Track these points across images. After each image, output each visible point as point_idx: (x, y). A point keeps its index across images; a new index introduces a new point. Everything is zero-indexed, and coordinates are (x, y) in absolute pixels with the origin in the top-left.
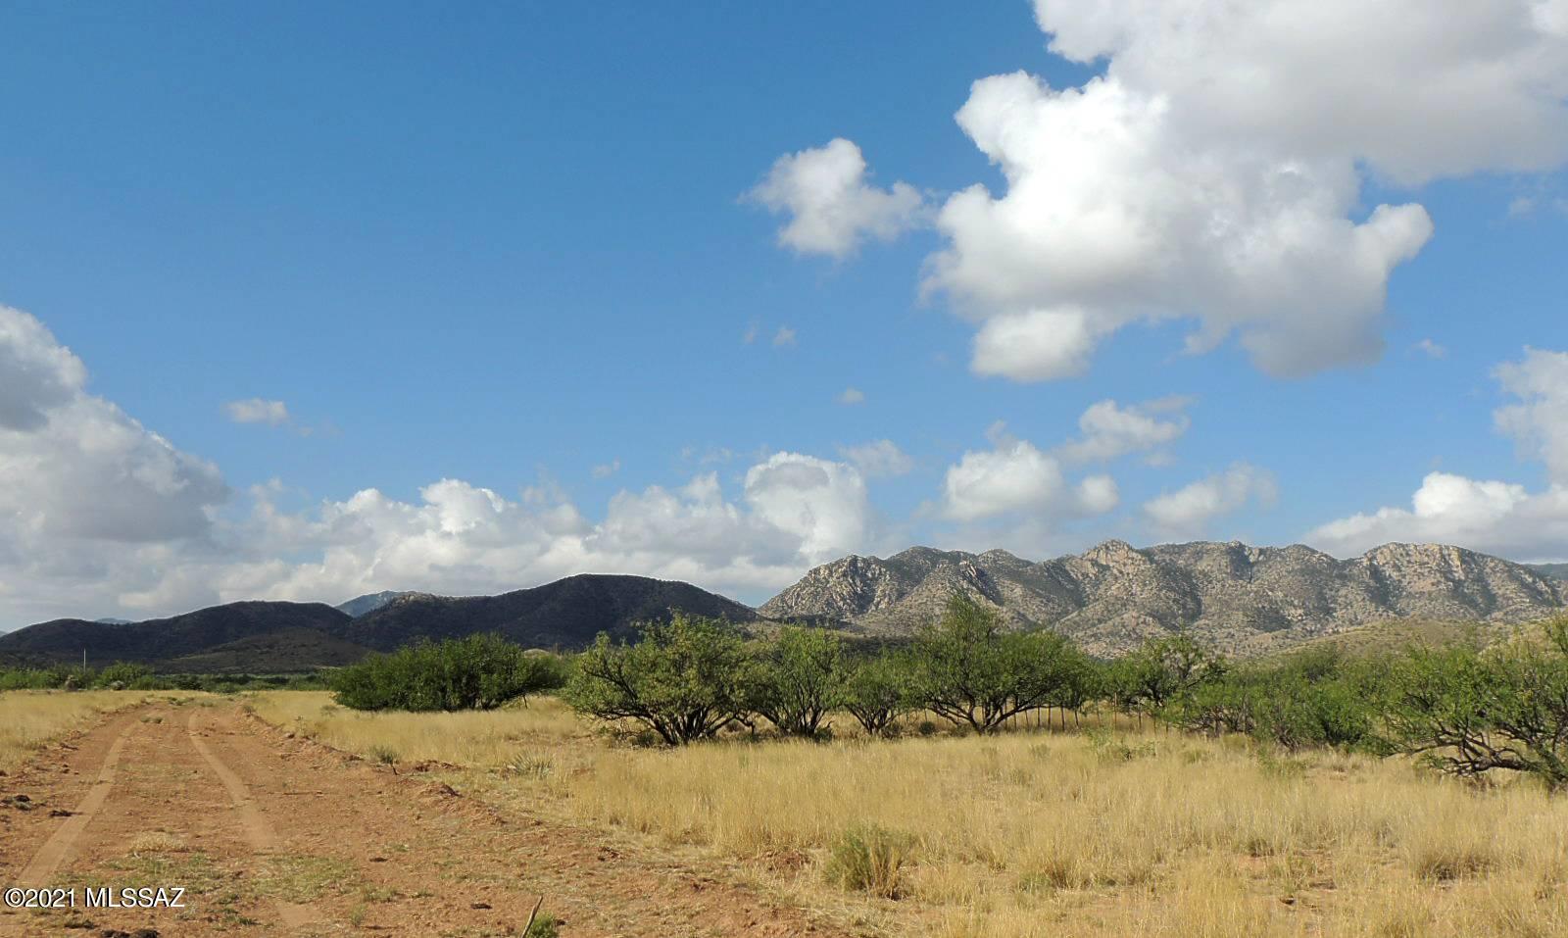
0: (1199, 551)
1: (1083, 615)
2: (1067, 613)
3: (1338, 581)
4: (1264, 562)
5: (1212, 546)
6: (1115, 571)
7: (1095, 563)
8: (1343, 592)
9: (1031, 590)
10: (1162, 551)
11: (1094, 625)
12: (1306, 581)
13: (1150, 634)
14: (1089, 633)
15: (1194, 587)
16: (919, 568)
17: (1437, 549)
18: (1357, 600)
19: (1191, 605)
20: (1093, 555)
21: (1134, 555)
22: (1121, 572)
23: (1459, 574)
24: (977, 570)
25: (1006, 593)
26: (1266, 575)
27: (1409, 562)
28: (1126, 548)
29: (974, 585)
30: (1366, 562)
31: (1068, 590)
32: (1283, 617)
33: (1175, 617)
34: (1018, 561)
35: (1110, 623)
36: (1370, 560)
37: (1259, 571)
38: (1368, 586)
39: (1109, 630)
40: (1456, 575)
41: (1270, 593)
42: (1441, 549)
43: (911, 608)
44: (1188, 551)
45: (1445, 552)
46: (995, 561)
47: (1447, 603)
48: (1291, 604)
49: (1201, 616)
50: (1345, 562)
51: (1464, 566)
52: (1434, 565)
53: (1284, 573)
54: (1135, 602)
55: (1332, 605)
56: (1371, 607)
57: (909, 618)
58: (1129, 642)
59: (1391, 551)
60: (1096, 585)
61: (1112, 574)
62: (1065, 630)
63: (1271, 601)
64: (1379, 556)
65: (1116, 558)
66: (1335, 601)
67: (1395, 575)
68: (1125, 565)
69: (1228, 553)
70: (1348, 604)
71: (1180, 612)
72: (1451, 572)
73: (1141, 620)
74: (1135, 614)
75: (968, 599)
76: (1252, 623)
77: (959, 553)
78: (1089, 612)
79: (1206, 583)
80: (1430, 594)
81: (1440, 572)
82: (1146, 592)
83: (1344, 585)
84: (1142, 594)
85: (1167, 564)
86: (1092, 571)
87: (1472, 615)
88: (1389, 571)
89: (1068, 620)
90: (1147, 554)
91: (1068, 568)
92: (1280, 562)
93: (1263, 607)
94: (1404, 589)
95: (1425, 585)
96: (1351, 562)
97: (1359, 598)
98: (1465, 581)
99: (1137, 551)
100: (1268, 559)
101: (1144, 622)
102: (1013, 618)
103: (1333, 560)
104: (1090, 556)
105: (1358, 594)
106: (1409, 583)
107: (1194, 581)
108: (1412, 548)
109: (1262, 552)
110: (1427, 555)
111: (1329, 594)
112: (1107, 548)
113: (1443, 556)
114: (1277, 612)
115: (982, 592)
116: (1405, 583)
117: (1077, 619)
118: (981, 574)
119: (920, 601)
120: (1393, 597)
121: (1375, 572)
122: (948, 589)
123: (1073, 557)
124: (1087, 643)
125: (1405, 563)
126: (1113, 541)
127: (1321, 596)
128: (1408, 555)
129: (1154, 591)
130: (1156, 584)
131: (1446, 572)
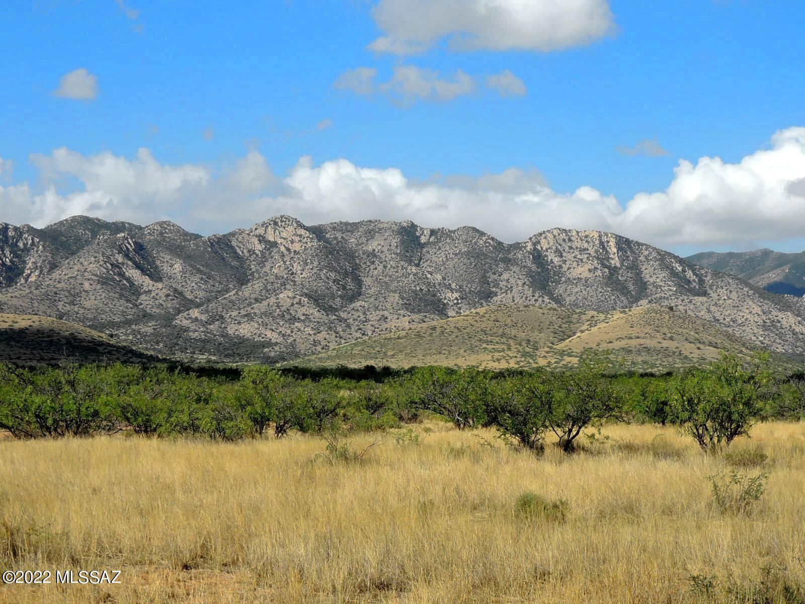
0: (371, 229)
1: (240, 293)
2: (227, 291)
3: (502, 265)
4: (434, 243)
5: (386, 225)
6: (283, 249)
7: (262, 239)
8: (505, 276)
9: (191, 266)
10: (334, 228)
11: (250, 304)
12: (471, 263)
13: (304, 315)
14: (243, 312)
15: (356, 267)
16: (78, 239)
17: (596, 235)
18: (517, 285)
19: (351, 285)
20: (261, 231)
21: (302, 232)
22: (288, 250)
23: (615, 262)
24: (135, 243)
25: (166, 268)
26: (434, 257)
27: (571, 248)
28: (295, 225)
29: (130, 259)
30: (530, 247)
31: (232, 267)
32: (440, 300)
33: (333, 297)
34: (186, 234)
35: (265, 303)
36: (534, 244)
37: (428, 252)
38: (530, 270)
39: (262, 311)
40: (613, 262)
41: (429, 276)
42: (600, 236)
43: (59, 282)
44: (361, 230)
45: (604, 239)
46: (161, 234)
47: (600, 290)
48: (449, 287)
49: (360, 298)
50: (511, 246)
51: (620, 253)
52: (592, 251)
53: (451, 256)
54: (295, 282)
55: (494, 289)
56: (528, 292)
57: (56, 293)
58: (281, 323)
59: (555, 236)
60: (263, 261)
61: (278, 252)
62: (220, 309)
63: (429, 284)
64: (543, 241)
65: (284, 235)
66: (497, 285)
67: (556, 260)
68: (292, 242)
69: (399, 233)
70: (509, 289)
71: (340, 293)
72: (608, 259)
73: (296, 300)
74: (290, 294)
75: (122, 275)
76: (407, 306)
77: (123, 223)
78: (247, 291)
79: (368, 263)
80: (587, 280)
81: (598, 258)
82: (306, 271)
83: (507, 269)
84: (303, 274)
85: (338, 243)
86: (259, 247)
87: (622, 302)
88: (551, 256)
89: (225, 298)
90: (318, 232)
91: (234, 243)
92: (449, 244)
93: (421, 289)
94: (563, 275)
95: (582, 271)
96: (517, 246)
97: (520, 283)
98: (620, 269)
99: (307, 229)
100: (439, 241)
101: (299, 303)
102: (168, 296)
103: (500, 243)
104: (257, 232)
105: (519, 278)
106: (569, 269)
107: (358, 261)
108: (574, 233)
109: (433, 232)
110: (587, 242)
111: (492, 277)
112: (276, 223)
113: (601, 243)
114: (435, 295)
115: (138, 266)
116: (565, 268)
117: (233, 298)
118: (139, 247)
119: (70, 275)
120: (552, 282)
121: (538, 257)
122: (101, 263)
123: (241, 232)
124: (239, 323)
125: (567, 249)
126: (282, 217)
127: (484, 281)
128: (570, 240)
129: (315, 271)
130: (316, 264)
131: (603, 259)
